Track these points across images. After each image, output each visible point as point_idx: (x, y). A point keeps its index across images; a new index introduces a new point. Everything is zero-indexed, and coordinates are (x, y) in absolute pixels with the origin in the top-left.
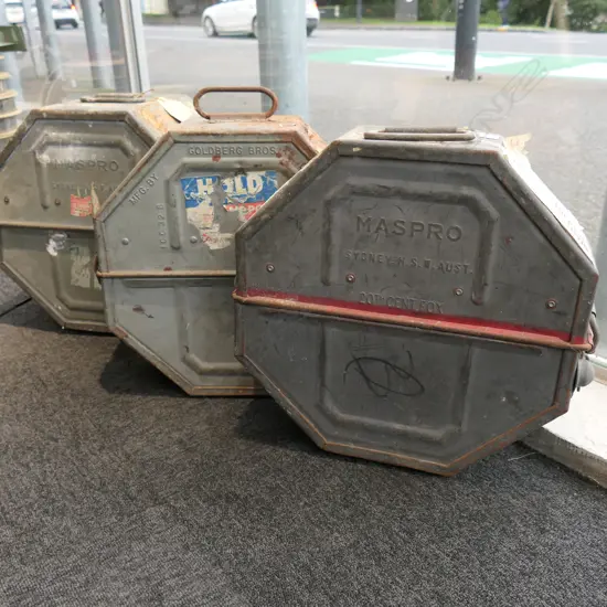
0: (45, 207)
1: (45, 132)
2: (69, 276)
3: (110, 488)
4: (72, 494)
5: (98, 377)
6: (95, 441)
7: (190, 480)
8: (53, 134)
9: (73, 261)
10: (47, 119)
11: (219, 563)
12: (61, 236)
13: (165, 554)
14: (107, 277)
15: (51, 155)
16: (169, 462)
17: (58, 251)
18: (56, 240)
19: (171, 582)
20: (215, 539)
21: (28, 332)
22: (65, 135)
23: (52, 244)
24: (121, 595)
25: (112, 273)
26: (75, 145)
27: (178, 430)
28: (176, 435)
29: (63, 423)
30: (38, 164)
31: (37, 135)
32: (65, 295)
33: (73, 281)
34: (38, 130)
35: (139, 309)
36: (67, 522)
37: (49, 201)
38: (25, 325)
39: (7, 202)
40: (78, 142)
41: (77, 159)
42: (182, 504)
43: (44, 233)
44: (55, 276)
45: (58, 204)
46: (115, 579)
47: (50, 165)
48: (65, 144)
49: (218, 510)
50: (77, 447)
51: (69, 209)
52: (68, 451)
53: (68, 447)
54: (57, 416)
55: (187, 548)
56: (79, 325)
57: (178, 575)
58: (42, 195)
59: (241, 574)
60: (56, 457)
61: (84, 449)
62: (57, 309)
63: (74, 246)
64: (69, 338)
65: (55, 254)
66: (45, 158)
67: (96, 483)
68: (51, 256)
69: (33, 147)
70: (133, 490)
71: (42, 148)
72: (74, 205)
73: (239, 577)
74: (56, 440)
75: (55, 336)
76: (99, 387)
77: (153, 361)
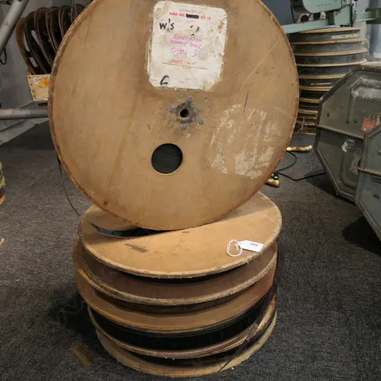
0: (348, 122)
1: (361, 78)
2: (349, 166)
3: (318, 290)
4: (298, 283)
5: (343, 229)
6: (323, 262)
7: (365, 309)
8: (365, 80)
9: (354, 158)
10: (364, 70)
11: (357, 361)
12: (352, 141)
13: (329, 339)
14: (363, 172)
15: (359, 93)
16: (359, 292)
17: (348, 150)
18: (348, 143)
19: (325, 355)
20: (362, 348)
21: (318, 191)
22: (372, 81)
23: (346, 144)
24: (296, 345)
25: (366, 170)
26: (376, 88)
27: (374, 277)
28: (371, 279)
29: (312, 245)
30: (351, 96)
31: (356, 79)
32: (344, 176)
33: (351, 169)
34: (357, 76)
35: (376, 196)
36: (288, 296)
37: (351, 119)
38: (318, 186)
39: (328, 115)
40: (378, 86)
41: (375, 97)
42: (353, 318)
43: (343, 137)
44: (342, 164)
45: (355, 122)
46: (297, 335)
47: (358, 98)
48: (370, 86)
49: (373, 334)
50: (313, 261)
51: (361, 126)
52: (306, 261)
53: (308, 259)
54: (311, 241)
55: (343, 343)
56: (346, 195)
57: (330, 353)
58: (349, 115)
59: (367, 375)
60: (300, 261)
61: (315, 263)
62: (337, 183)
63: (358, 148)
64: (339, 201)
65: (346, 151)
66: (356, 93)
67: (313, 284)
68: (343, 151)
69: (352, 85)
70: (330, 298)
71: (356, 87)
72: (364, 124)
73: (364, 376)
74: (304, 253)
75: (331, 197)
76: (341, 234)
77: (376, 231)
